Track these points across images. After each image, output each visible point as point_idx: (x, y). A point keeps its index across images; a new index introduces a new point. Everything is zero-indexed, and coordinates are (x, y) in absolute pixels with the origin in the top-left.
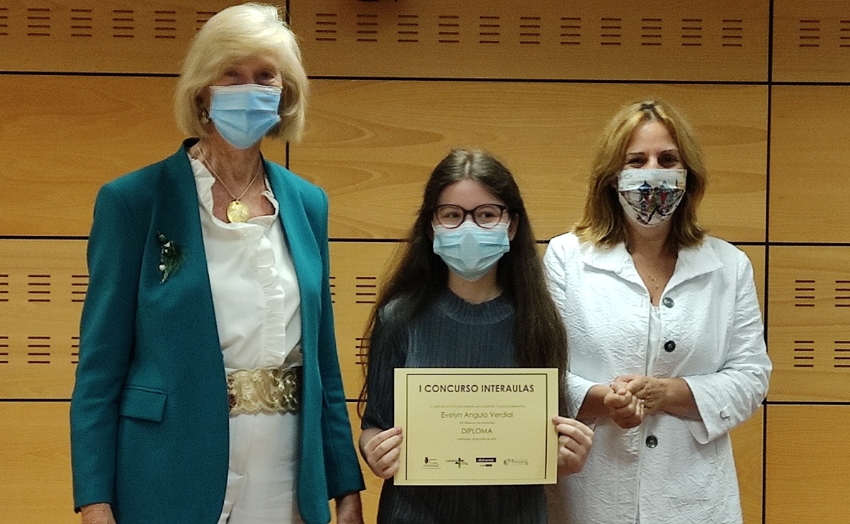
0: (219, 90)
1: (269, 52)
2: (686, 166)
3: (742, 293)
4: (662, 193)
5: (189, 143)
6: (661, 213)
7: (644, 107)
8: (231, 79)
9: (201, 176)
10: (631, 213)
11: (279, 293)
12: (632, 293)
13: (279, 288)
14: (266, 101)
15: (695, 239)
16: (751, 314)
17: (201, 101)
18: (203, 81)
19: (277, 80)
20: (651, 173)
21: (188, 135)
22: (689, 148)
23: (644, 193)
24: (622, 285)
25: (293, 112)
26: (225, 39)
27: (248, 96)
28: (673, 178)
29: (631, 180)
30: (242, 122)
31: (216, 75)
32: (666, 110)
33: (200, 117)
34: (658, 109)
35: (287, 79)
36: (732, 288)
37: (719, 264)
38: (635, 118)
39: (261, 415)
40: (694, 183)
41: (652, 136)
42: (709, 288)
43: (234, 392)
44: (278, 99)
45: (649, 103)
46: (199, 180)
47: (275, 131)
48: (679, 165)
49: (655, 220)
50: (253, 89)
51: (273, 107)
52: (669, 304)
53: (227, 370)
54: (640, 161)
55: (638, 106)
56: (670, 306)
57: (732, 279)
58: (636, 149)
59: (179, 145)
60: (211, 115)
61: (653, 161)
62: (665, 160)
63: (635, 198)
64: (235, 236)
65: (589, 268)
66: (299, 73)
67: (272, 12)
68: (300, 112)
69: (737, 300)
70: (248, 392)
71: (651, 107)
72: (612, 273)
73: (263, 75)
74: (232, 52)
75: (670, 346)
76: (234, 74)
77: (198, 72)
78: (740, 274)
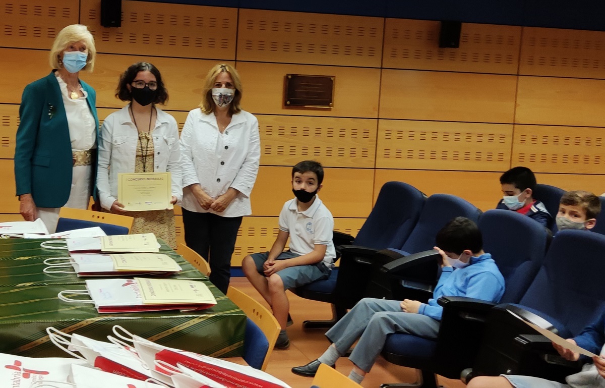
0: (66, 53)
1: (83, 40)
2: (235, 88)
3: (254, 130)
4: (226, 97)
5: (54, 71)
6: (226, 103)
7: (222, 66)
8: (71, 49)
9: (61, 83)
10: (216, 103)
11: (89, 124)
12: (214, 129)
13: (89, 122)
14: (83, 57)
15: (238, 111)
16: (256, 138)
17: (60, 57)
18: (61, 49)
19: (86, 51)
20: (223, 90)
21: (53, 68)
22: (236, 82)
23: (221, 96)
24: (211, 126)
25: (90, 63)
26: (70, 35)
27: (77, 55)
28: (230, 92)
29: (217, 92)
30: (74, 64)
31: (66, 47)
32: (229, 68)
33: (59, 62)
34: (227, 68)
35: (89, 50)
36: (250, 128)
37: (246, 120)
38: (219, 70)
39: (83, 166)
40: (238, 94)
41: (224, 78)
42: (242, 129)
43: (75, 159)
44: (86, 57)
45: (224, 65)
46: (60, 84)
47: (84, 68)
48: (233, 87)
49: (224, 105)
50: (79, 53)
51: (84, 60)
52: (227, 133)
53: (73, 150)
54: (219, 85)
55: (220, 66)
56: (227, 134)
57: (249, 125)
58: (219, 81)
59: (51, 71)
60: (63, 61)
61: (224, 85)
62: (228, 85)
63: (217, 98)
64: (74, 104)
65: (201, 121)
66: (93, 49)
67: (85, 28)
68: (92, 62)
69: (251, 133)
70: (79, 159)
71: (224, 66)
72: (207, 122)
73: (82, 49)
74: (72, 40)
75: (226, 147)
76: (72, 48)
77: (59, 46)
78: (253, 124)
